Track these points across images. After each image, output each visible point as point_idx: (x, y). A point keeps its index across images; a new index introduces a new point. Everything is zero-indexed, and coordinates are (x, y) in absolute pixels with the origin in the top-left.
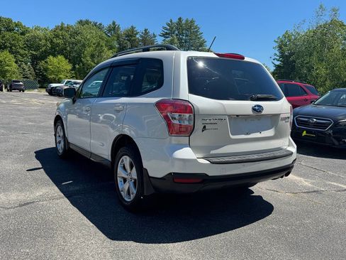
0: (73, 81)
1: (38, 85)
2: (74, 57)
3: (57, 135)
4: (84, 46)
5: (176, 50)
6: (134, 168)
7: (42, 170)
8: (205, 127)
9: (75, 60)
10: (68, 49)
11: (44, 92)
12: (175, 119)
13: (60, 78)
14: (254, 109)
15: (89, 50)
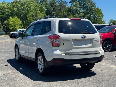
0: (22, 30)
1: (5, 33)
2: (23, 17)
3: (16, 52)
4: (28, 11)
5: (56, 18)
6: (43, 59)
7: (10, 65)
8: (64, 43)
9: (23, 18)
10: (20, 13)
11: (8, 36)
12: (54, 41)
13: (16, 29)
14: (82, 37)
15: (31, 13)
